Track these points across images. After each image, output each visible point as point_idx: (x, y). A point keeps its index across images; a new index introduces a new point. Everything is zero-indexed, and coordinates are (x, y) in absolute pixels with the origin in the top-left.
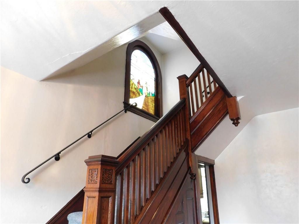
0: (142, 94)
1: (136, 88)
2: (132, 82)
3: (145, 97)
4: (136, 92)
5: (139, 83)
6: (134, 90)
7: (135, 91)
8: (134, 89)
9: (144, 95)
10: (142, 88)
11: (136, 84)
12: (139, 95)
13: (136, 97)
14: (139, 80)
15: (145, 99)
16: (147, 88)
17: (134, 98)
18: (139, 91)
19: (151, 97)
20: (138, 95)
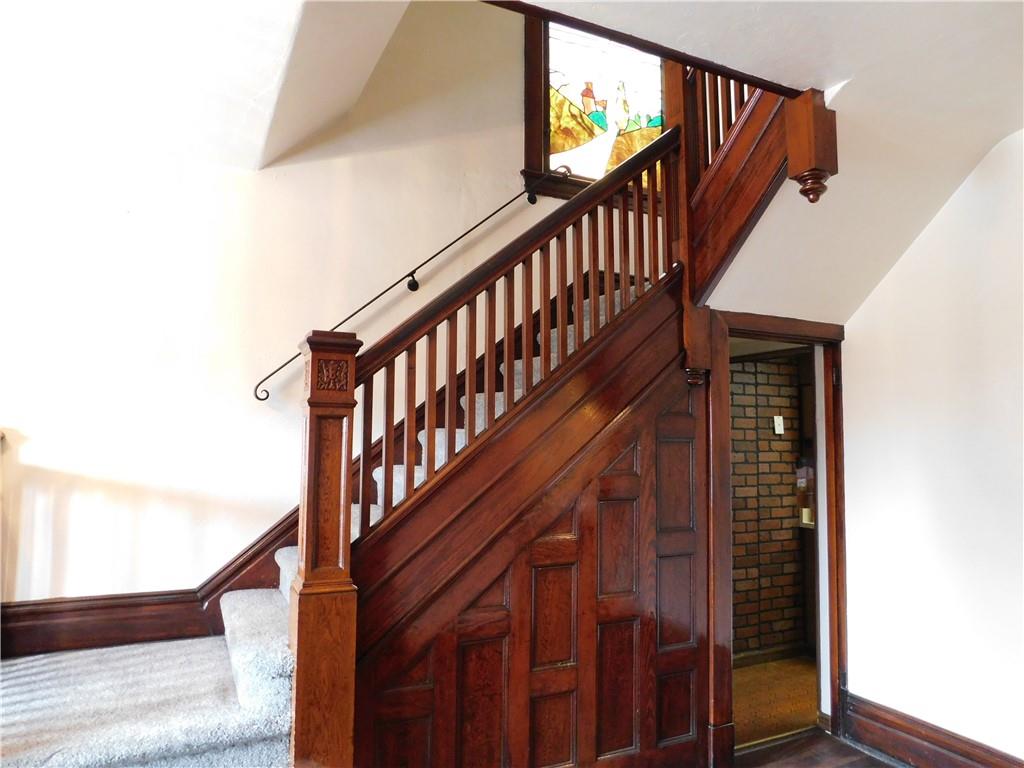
0: (604, 128)
1: (575, 111)
2: (560, 98)
3: (619, 135)
4: (578, 128)
5: (588, 93)
6: (567, 122)
7: (572, 124)
8: (568, 119)
9: (613, 131)
10: (600, 109)
11: (577, 100)
12: (591, 134)
13: (578, 145)
14: (587, 84)
15: (617, 141)
16: (625, 102)
17: (571, 148)
18: (587, 121)
19: (645, 132)
20: (584, 135)
